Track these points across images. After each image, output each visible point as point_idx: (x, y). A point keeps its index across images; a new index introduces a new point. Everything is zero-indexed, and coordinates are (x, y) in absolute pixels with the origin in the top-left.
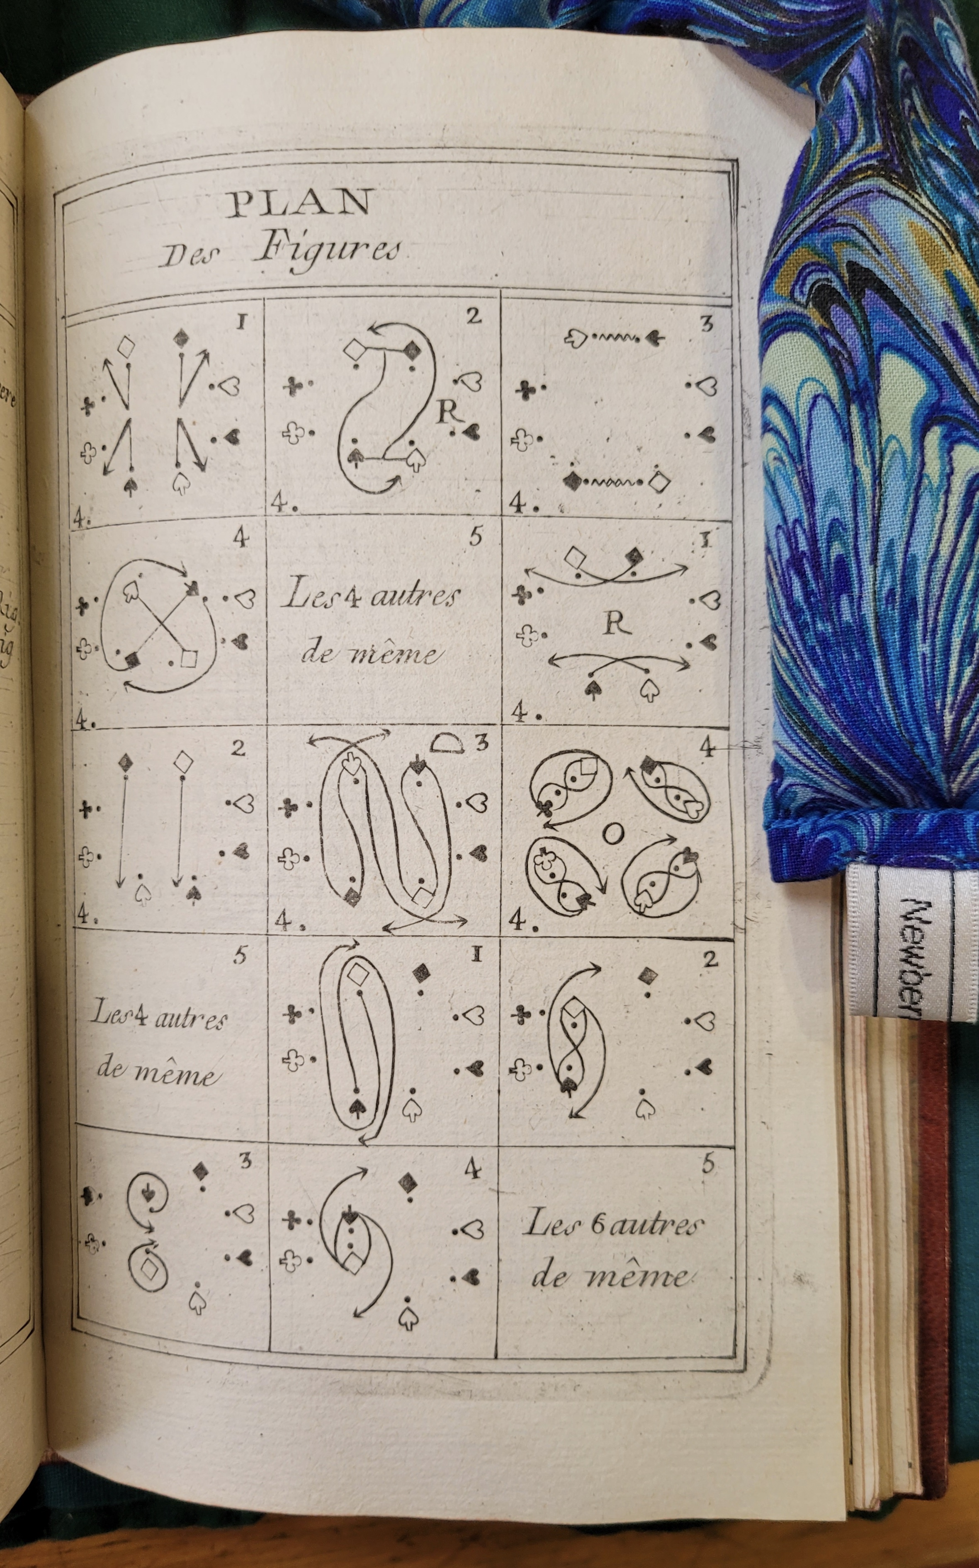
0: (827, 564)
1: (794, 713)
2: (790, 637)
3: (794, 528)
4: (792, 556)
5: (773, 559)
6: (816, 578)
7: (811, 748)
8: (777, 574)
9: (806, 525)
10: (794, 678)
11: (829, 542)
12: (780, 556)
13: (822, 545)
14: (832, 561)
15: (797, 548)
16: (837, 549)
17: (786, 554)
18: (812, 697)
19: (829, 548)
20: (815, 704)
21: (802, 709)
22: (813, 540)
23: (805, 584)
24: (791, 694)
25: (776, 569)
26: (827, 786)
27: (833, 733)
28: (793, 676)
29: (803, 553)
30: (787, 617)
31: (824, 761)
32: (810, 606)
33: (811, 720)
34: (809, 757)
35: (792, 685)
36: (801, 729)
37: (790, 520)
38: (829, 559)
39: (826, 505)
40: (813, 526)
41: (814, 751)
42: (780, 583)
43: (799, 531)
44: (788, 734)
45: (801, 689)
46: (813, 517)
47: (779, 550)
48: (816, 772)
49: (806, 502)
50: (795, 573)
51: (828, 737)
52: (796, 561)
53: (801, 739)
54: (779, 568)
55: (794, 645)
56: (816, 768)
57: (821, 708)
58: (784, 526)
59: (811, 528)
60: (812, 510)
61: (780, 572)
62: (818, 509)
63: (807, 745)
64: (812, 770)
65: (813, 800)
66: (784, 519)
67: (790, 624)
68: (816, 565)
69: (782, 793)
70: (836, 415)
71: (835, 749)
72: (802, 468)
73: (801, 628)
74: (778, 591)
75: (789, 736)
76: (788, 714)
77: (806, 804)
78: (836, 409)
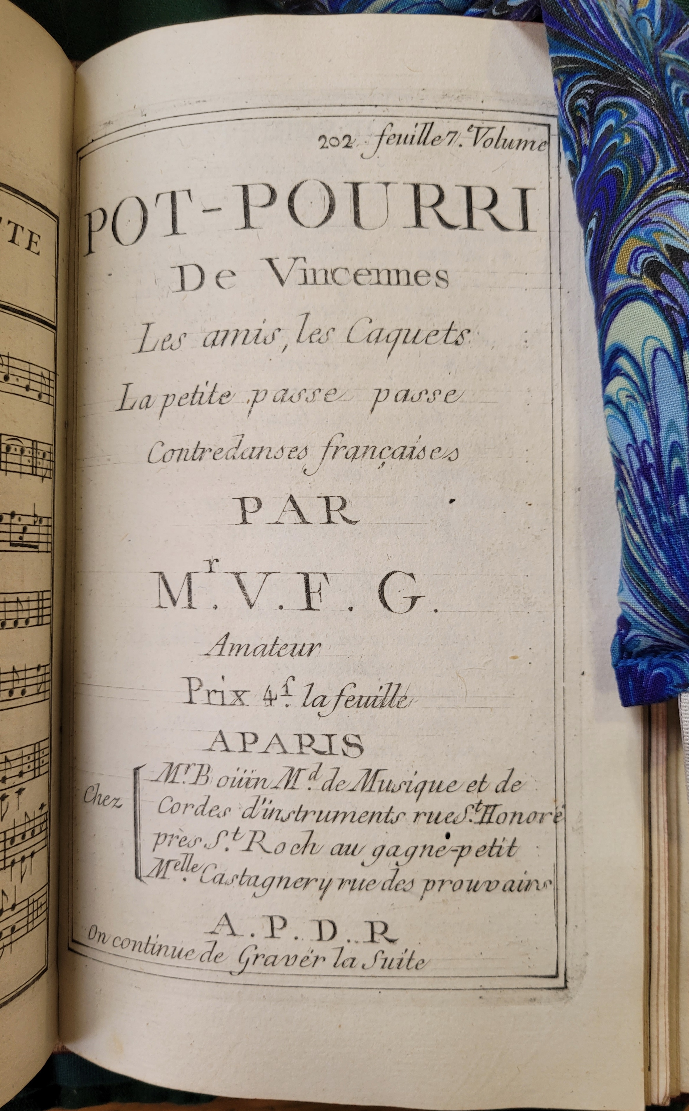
0: (670, 473)
1: (644, 584)
2: (643, 526)
3: (643, 446)
4: (642, 467)
5: (626, 468)
6: (660, 483)
7: (655, 610)
8: (631, 480)
9: (652, 444)
10: (644, 557)
11: (671, 457)
12: (632, 467)
13: (665, 459)
14: (673, 471)
15: (646, 461)
16: (676, 463)
17: (637, 465)
18: (658, 572)
19: (670, 462)
20: (660, 578)
21: (650, 581)
22: (658, 456)
23: (652, 488)
24: (641, 569)
25: (629, 475)
26: (665, 637)
27: (673, 598)
28: (643, 555)
29: (651, 465)
30: (641, 512)
31: (664, 618)
32: (657, 505)
33: (656, 588)
34: (653, 616)
35: (642, 563)
36: (648, 595)
37: (640, 440)
38: (670, 470)
39: (669, 431)
40: (658, 446)
41: (657, 612)
42: (633, 486)
43: (646, 448)
44: (636, 598)
45: (649, 565)
46: (658, 440)
47: (631, 462)
48: (657, 627)
49: (653, 429)
50: (644, 479)
51: (669, 601)
52: (645, 470)
53: (647, 602)
54: (632, 475)
55: (645, 532)
56: (657, 624)
57: (664, 580)
58: (634, 445)
59: (656, 447)
60: (657, 435)
61: (633, 478)
62: (662, 434)
63: (651, 607)
64: (654, 625)
65: (652, 647)
66: (634, 439)
67: (643, 517)
68: (660, 473)
69: (629, 641)
70: (673, 364)
71: (674, 610)
72: (651, 404)
73: (651, 520)
74: (633, 492)
75: (637, 600)
76: (637, 583)
77: (646, 649)
78: (673, 359)
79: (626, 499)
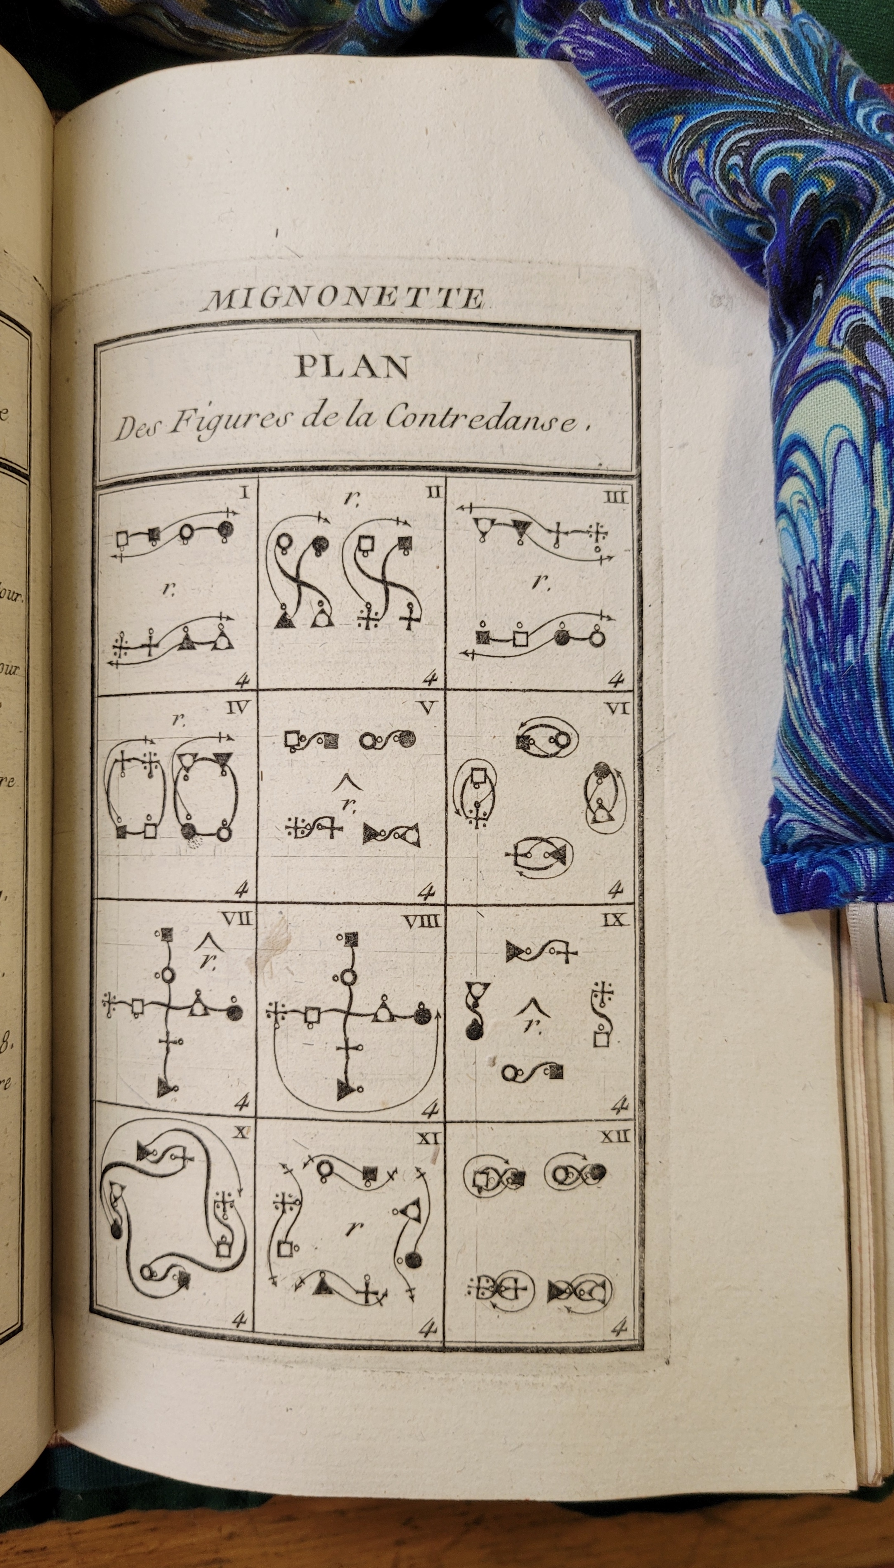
0: (839, 604)
1: (797, 752)
2: (803, 677)
3: (810, 568)
4: (808, 598)
5: (791, 599)
6: (826, 618)
7: (810, 786)
8: (796, 614)
9: (822, 565)
11: (841, 583)
12: (799, 596)
13: (834, 586)
14: (843, 602)
15: (812, 588)
16: (848, 590)
17: (804, 595)
18: (814, 736)
19: (840, 589)
20: (815, 743)
21: (804, 748)
22: (826, 581)
23: (817, 626)
24: (795, 733)
25: (796, 608)
26: (825, 823)
27: (832, 771)
28: (799, 715)
29: (817, 594)
30: (802, 657)
31: (822, 797)
32: (820, 646)
33: (811, 758)
34: (808, 794)
35: (797, 724)
36: (802, 767)
37: (808, 561)
38: (839, 600)
39: (842, 547)
40: (827, 568)
41: (812, 789)
42: (799, 624)
43: (815, 570)
44: (789, 771)
45: (804, 728)
46: (828, 558)
47: (799, 590)
48: (814, 809)
49: (823, 543)
50: (810, 613)
51: (827, 774)
52: (811, 602)
53: (801, 776)
54: (798, 608)
55: (805, 685)
56: (814, 805)
57: (821, 746)
58: (804, 567)
59: (824, 569)
60: (828, 552)
61: (799, 612)
62: (834, 551)
63: (806, 782)
64: (810, 807)
65: (810, 837)
66: (803, 559)
67: (804, 665)
68: (827, 607)
69: (780, 829)
70: (860, 458)
71: (834, 786)
72: (825, 511)
73: (811, 667)
74: (797, 629)
75: (791, 773)
76: (791, 752)
77: (803, 840)
78: (861, 453)
79: (790, 641)
